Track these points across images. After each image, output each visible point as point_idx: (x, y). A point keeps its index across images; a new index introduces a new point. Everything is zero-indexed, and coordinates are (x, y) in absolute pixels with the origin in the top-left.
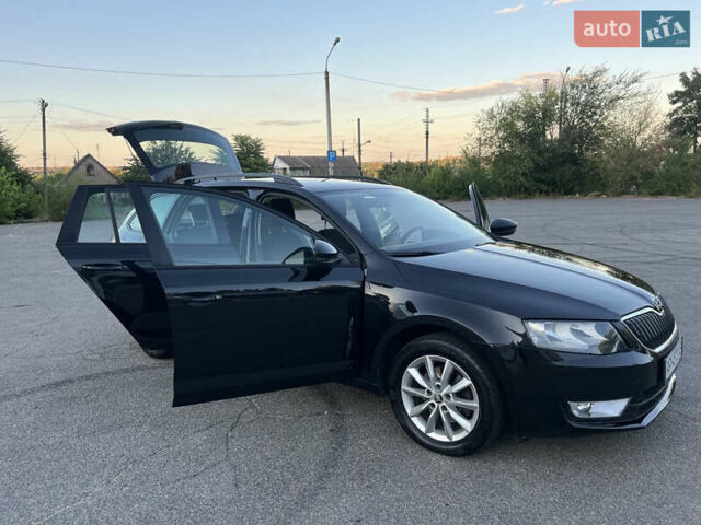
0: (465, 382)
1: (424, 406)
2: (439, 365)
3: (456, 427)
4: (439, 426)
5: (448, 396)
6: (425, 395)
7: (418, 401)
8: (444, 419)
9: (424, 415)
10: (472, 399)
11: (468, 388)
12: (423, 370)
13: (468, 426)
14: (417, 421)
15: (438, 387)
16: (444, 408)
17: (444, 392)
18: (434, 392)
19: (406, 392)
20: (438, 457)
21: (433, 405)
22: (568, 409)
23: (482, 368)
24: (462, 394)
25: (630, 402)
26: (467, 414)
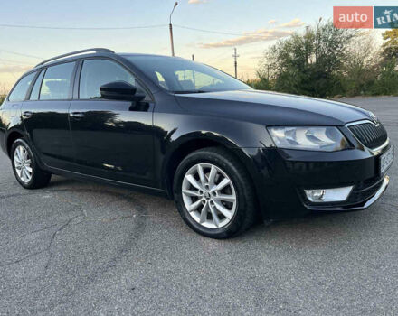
0: (226, 181)
1: (197, 203)
2: (207, 171)
3: (221, 217)
4: (209, 217)
5: (214, 193)
6: (198, 194)
7: (194, 199)
8: (212, 211)
9: (198, 209)
10: (231, 194)
11: (228, 187)
12: (197, 177)
13: (229, 214)
14: (193, 215)
15: (207, 187)
16: (212, 203)
17: (211, 190)
18: (204, 191)
19: (186, 194)
20: (209, 241)
21: (204, 201)
22: (304, 196)
23: (237, 169)
24: (225, 190)
25: (353, 190)
26: (228, 206)
